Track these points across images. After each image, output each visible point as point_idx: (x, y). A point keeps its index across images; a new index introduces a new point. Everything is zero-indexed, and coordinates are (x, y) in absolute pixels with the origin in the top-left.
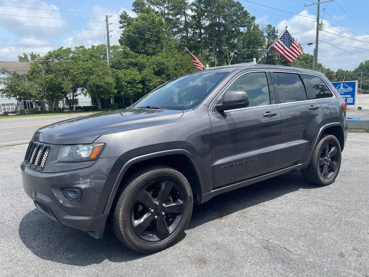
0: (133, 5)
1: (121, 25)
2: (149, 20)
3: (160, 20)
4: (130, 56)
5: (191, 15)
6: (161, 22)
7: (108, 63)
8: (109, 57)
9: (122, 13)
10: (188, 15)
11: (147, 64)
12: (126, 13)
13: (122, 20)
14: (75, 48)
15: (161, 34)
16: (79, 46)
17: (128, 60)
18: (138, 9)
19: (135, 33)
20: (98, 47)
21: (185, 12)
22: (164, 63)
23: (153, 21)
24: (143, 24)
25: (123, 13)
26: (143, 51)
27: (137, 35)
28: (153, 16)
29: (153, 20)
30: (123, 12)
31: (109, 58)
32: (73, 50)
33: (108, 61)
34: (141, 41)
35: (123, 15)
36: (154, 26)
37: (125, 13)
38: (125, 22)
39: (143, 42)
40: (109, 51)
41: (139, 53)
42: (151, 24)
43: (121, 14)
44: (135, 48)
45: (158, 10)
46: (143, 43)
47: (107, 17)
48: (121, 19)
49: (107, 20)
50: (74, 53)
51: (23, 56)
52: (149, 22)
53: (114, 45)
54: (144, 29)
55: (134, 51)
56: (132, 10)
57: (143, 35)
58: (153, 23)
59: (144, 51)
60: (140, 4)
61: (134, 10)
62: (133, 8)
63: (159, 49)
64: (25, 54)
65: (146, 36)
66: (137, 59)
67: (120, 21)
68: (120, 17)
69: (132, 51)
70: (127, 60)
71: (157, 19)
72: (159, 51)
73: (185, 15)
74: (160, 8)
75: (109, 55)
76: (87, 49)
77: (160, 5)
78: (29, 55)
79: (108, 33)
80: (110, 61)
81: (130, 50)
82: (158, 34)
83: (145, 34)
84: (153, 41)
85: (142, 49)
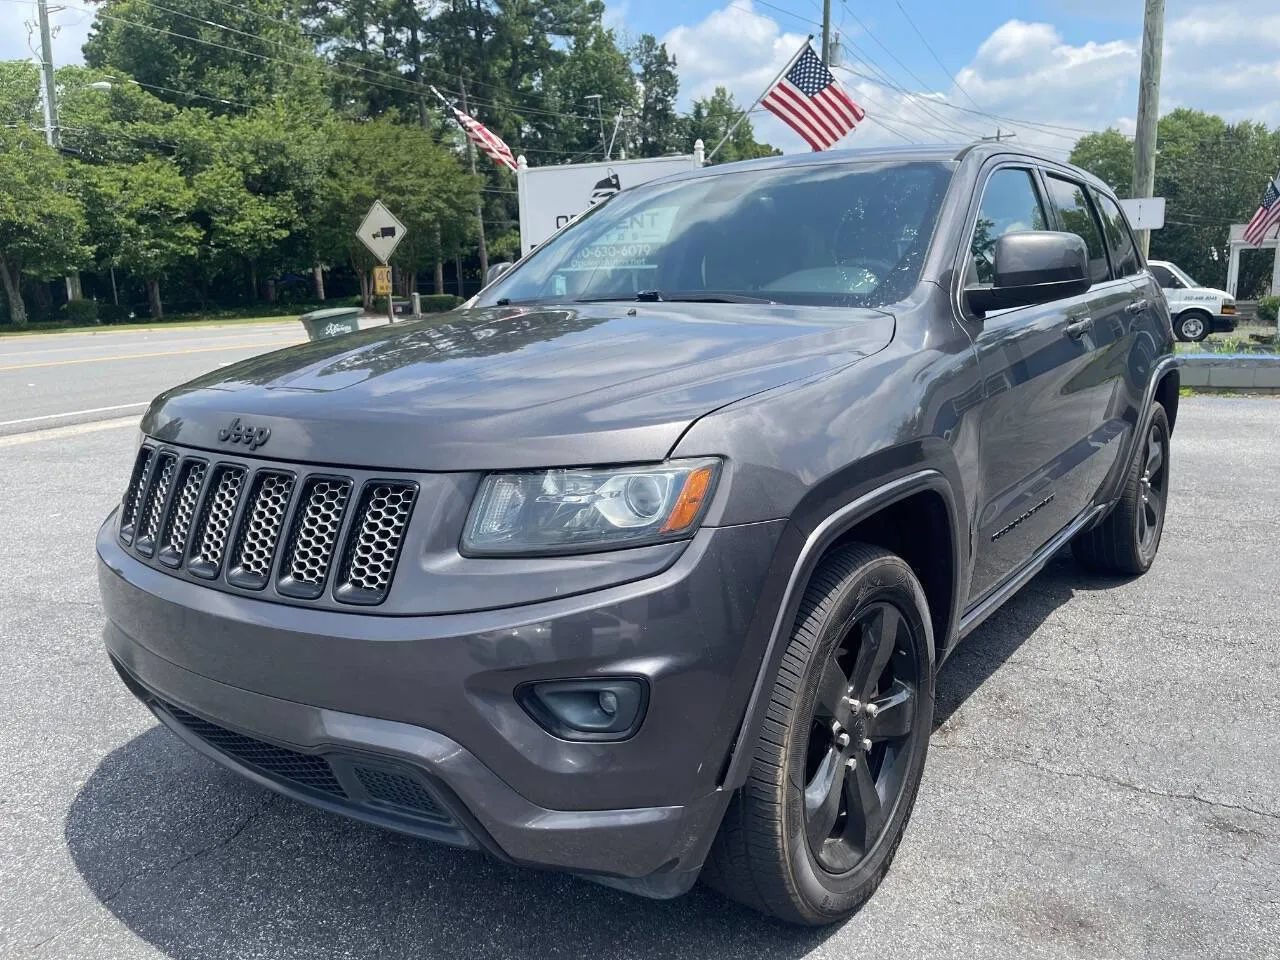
4: (140, 112)
7: (50, 136)
8: (53, 113)
11: (216, 146)
15: (267, 32)
17: (133, 130)
19: (157, 24)
22: (284, 147)
26: (192, 95)
27: (167, 31)
31: (51, 117)
33: (49, 128)
34: (184, 56)
39: (191, 59)
40: (50, 88)
41: (179, 102)
44: (161, 82)
46: (191, 63)
54: (193, 9)
55: (155, 93)
57: (192, 32)
59: (197, 96)
63: (258, 92)
65: (205, 39)
66: (173, 124)
69: (147, 93)
70: (130, 126)
75: (52, 103)
79: (44, 16)
80: (57, 129)
81: (138, 89)
82: (250, 31)
83: (199, 30)
84: (235, 57)
85: (189, 86)
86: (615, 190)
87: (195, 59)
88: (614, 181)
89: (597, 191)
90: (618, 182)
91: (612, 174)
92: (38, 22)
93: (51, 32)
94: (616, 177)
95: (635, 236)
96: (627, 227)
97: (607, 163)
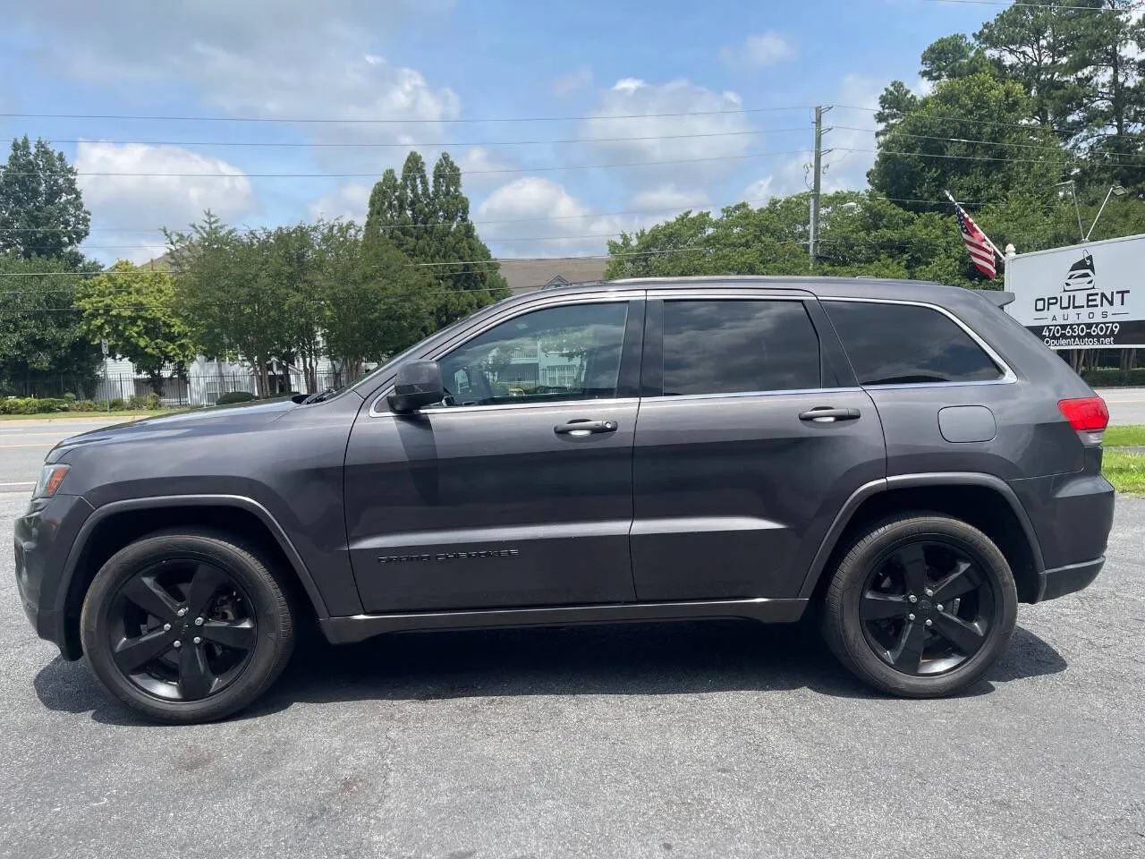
0: (924, 59)
1: (882, 126)
2: (965, 100)
3: (1008, 94)
4: (885, 221)
5: (1137, 60)
6: (1010, 99)
7: (811, 247)
8: (816, 229)
9: (886, 90)
10: (1127, 62)
11: (942, 242)
12: (902, 86)
13: (886, 111)
14: (723, 210)
15: (1009, 138)
16: (733, 206)
17: (876, 236)
18: (939, 69)
19: (910, 148)
20: (788, 201)
21: (1114, 54)
22: (1003, 236)
23: (980, 102)
24: (942, 115)
25: (892, 89)
26: (933, 202)
27: (916, 154)
28: (983, 84)
29: (980, 96)
30: (892, 85)
31: (814, 233)
32: (715, 215)
33: (811, 241)
34: (930, 171)
35: (891, 93)
36: (981, 118)
37: (898, 85)
38: (894, 116)
39: (935, 172)
40: (816, 212)
41: (918, 209)
42: (971, 112)
43: (884, 93)
44: (908, 195)
45: (1016, 60)
46: (935, 175)
47: (819, 112)
48: (881, 109)
49: (818, 122)
50: (716, 225)
51: (620, 241)
52: (966, 105)
53: (837, 193)
54: (944, 130)
55: (900, 204)
56: (920, 73)
57: (941, 150)
58: (978, 108)
59: (938, 202)
60: (949, 52)
61: (924, 74)
62: (924, 68)
63: (996, 189)
64: (624, 237)
65: (951, 154)
66: (908, 231)
67: (878, 114)
68: (881, 103)
69: (893, 205)
70: (874, 233)
71: (998, 92)
72: (995, 197)
73: (1116, 62)
74: (1024, 53)
75: (817, 222)
76: (755, 210)
77: (1023, 42)
78: (634, 237)
79: (818, 160)
80: (817, 242)
81: (888, 202)
82: (994, 140)
83: (946, 147)
84: (977, 164)
85: (932, 195)
86: (1088, 271)
87: (939, 171)
88: (1088, 263)
89: (1072, 273)
90: (1092, 263)
91: (1086, 255)
92: (813, 165)
93: (822, 169)
94: (1090, 258)
95: (1105, 315)
96: (1097, 306)
97: (1084, 245)
